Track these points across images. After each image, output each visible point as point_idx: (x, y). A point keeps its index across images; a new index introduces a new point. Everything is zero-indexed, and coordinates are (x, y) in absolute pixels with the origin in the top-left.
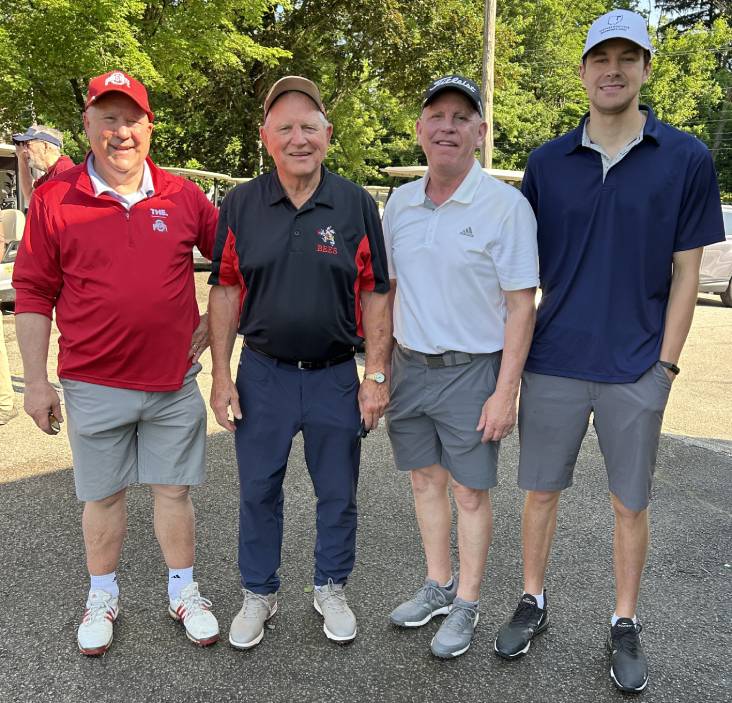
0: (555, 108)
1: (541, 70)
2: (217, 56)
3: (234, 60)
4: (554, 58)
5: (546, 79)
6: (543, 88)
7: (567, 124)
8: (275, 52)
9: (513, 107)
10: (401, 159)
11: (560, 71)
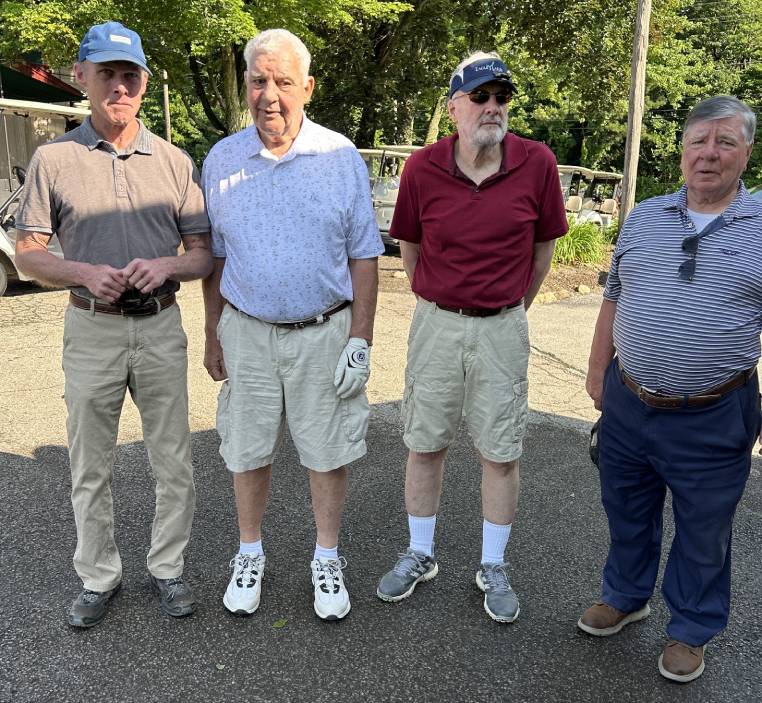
0: (738, 71)
1: (723, 26)
2: (330, 15)
3: (348, 19)
4: (739, 12)
5: (730, 36)
6: (723, 47)
7: (750, 88)
8: (394, 7)
9: (678, 67)
10: (550, 129)
11: (746, 27)
